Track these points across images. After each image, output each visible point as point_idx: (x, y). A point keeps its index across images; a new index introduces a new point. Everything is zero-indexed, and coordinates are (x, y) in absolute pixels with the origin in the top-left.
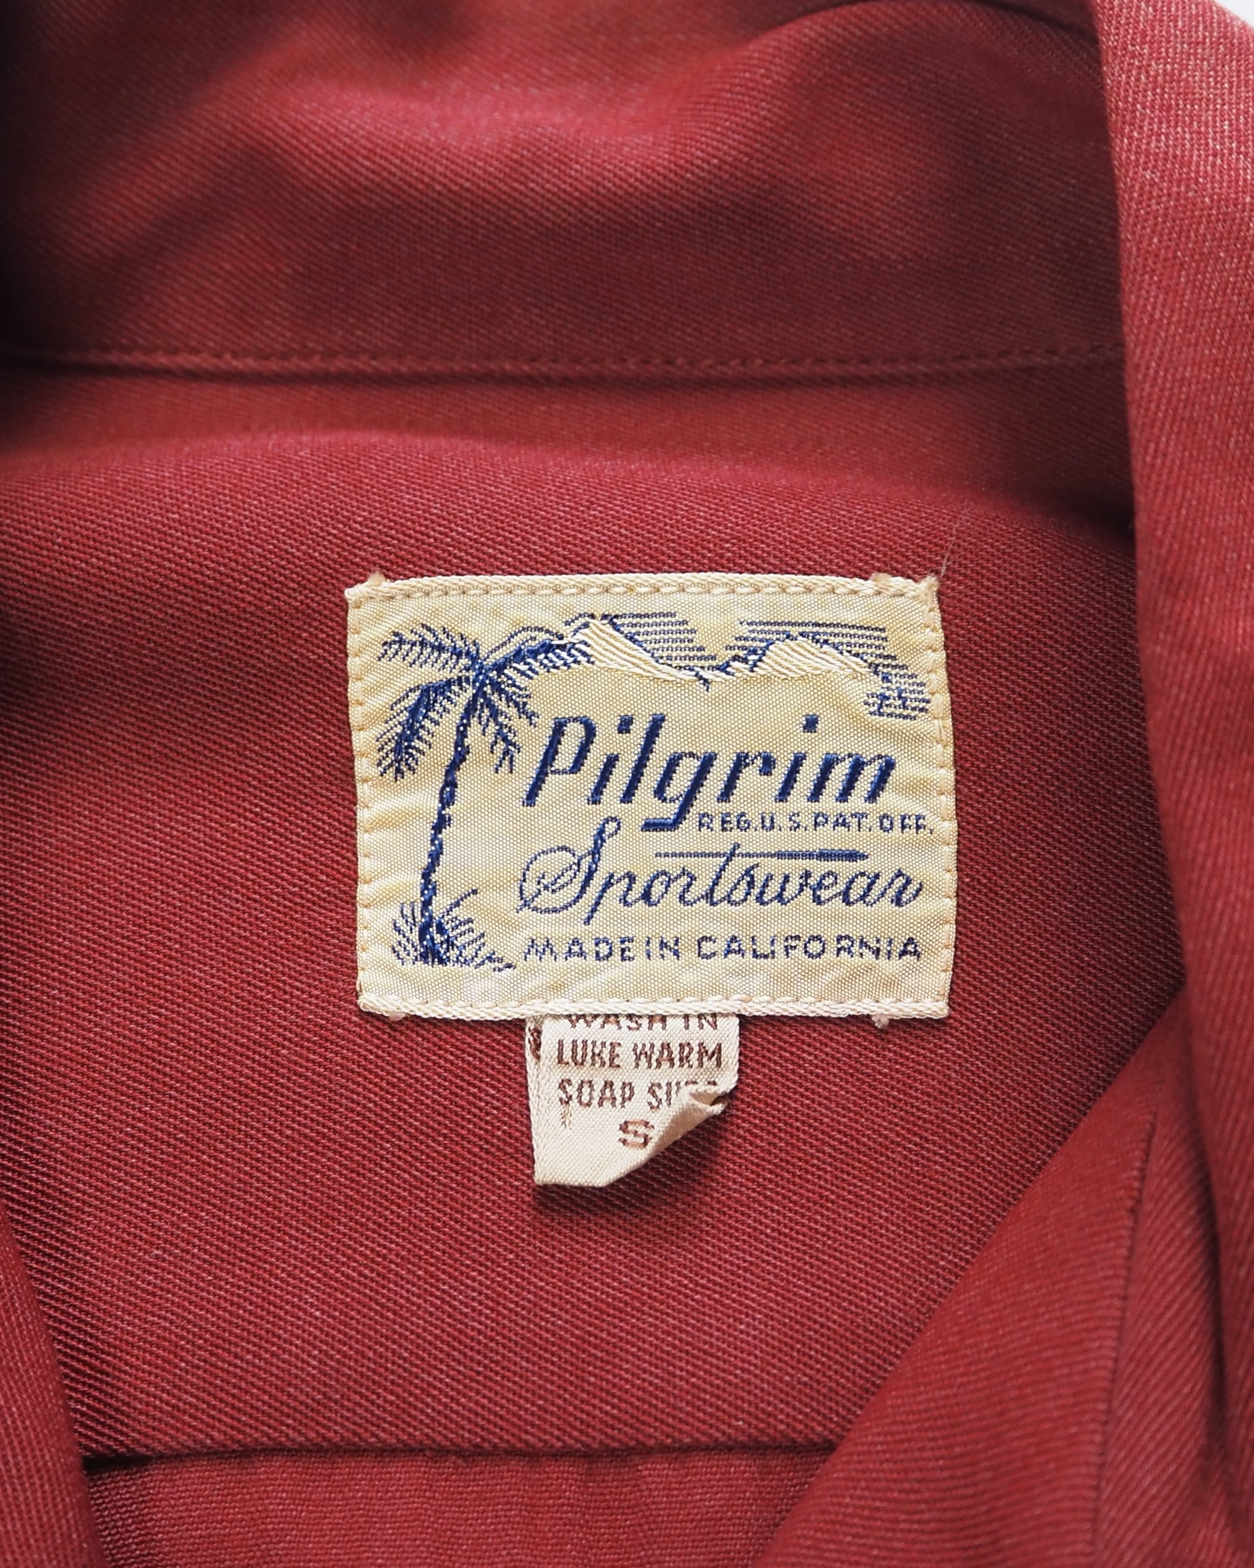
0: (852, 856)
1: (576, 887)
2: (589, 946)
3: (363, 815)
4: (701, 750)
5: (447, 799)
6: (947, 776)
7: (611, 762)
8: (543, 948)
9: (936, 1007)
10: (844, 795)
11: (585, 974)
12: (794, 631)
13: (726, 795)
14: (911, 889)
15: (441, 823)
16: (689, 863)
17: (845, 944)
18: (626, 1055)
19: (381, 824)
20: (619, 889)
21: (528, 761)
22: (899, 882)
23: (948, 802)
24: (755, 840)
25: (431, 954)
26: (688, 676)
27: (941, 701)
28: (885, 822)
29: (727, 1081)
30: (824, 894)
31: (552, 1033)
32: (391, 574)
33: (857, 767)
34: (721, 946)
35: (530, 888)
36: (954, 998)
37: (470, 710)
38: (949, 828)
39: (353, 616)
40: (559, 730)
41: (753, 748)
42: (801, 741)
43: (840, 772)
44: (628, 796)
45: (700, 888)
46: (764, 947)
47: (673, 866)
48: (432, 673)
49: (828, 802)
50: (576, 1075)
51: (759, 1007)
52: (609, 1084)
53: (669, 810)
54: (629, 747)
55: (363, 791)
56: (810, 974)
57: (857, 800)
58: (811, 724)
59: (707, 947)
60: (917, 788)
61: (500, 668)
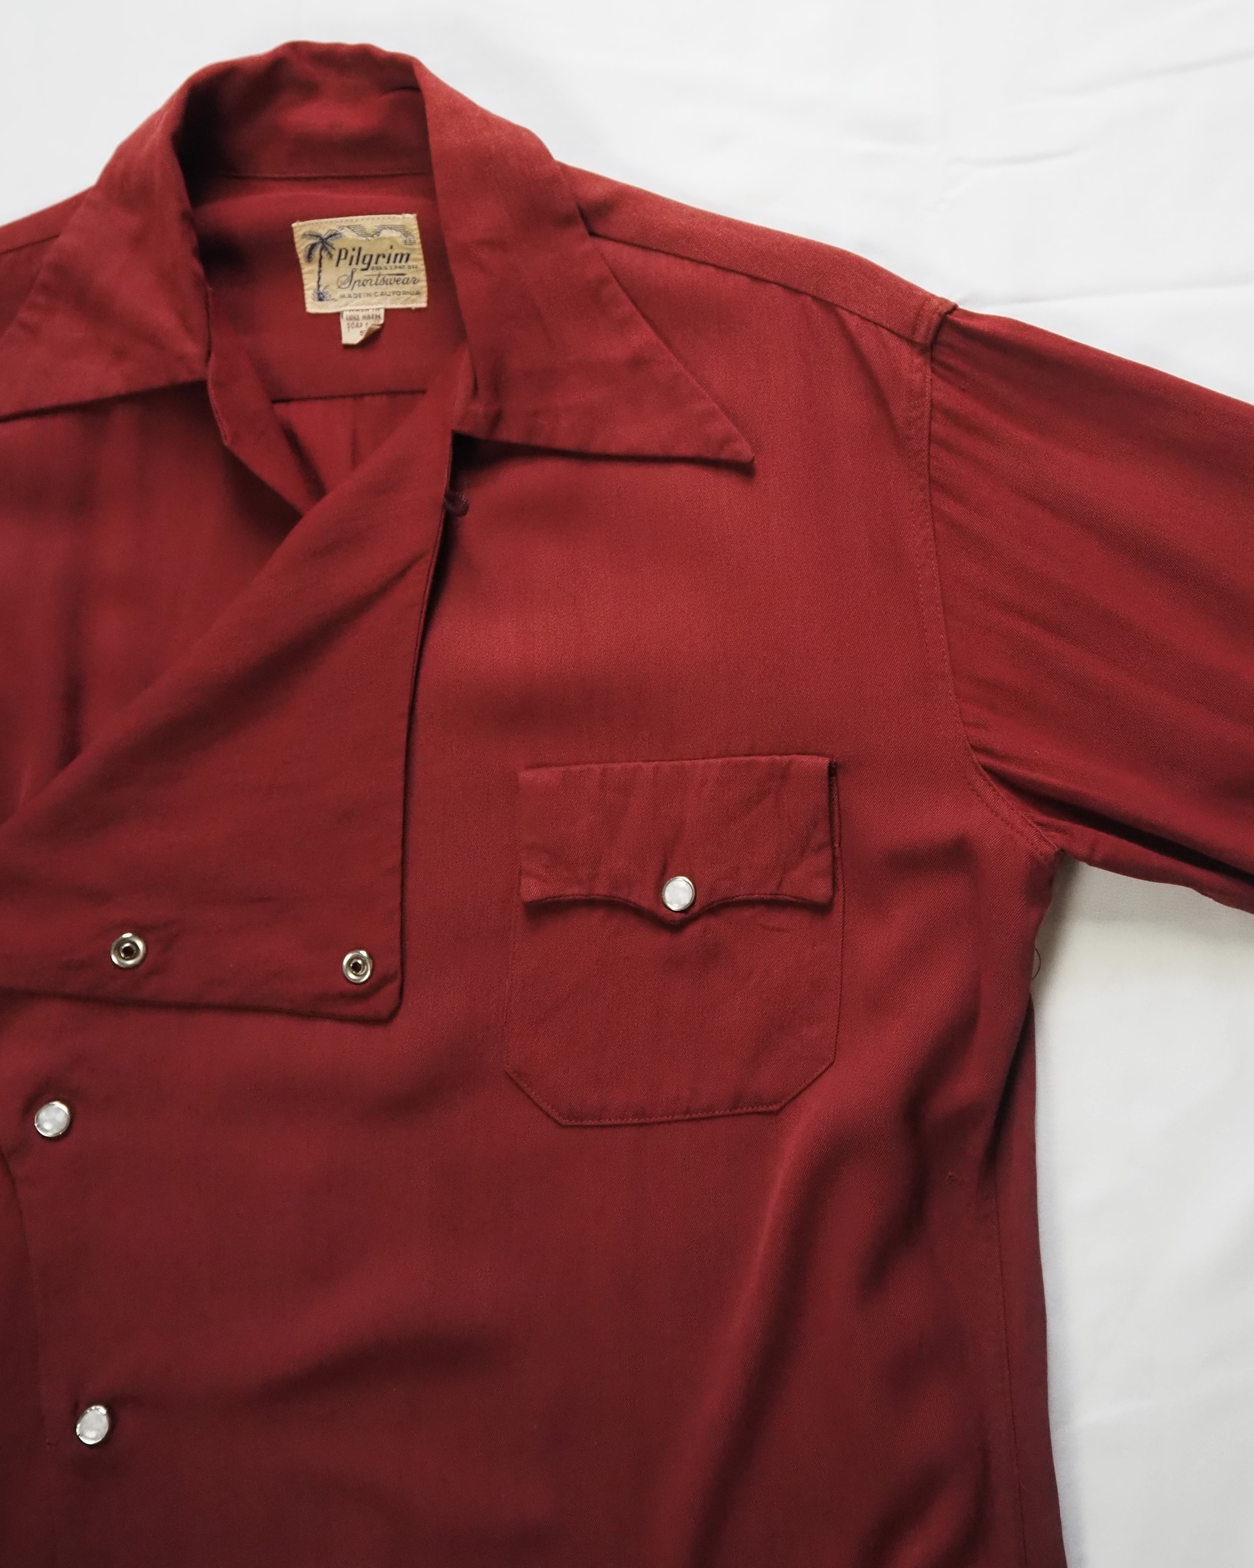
0: (403, 274)
1: (348, 284)
2: (352, 295)
3: (304, 271)
4: (371, 253)
5: (320, 266)
6: (421, 257)
7: (352, 258)
8: (343, 296)
9: (424, 305)
10: (400, 262)
11: (352, 302)
12: (386, 227)
13: (376, 263)
14: (417, 280)
15: (320, 272)
16: (371, 277)
17: (405, 293)
18: (361, 317)
19: (306, 273)
20: (357, 283)
21: (335, 257)
22: (414, 279)
23: (422, 262)
24: (384, 272)
25: (320, 300)
26: (364, 239)
27: (418, 241)
28: (409, 267)
29: (382, 321)
30: (399, 282)
31: (345, 314)
32: (302, 220)
33: (402, 256)
34: (379, 294)
35: (339, 284)
36: (429, 302)
37: (321, 249)
38: (423, 267)
39: (294, 231)
40: (340, 251)
41: (380, 253)
42: (390, 251)
43: (399, 258)
44: (357, 264)
45: (373, 283)
46: (388, 293)
47: (368, 278)
48: (312, 241)
49: (397, 264)
50: (351, 322)
51: (390, 306)
52: (358, 324)
53: (365, 266)
54: (355, 254)
55: (303, 266)
56: (399, 299)
57: (403, 263)
58: (391, 247)
59: (377, 294)
60: (415, 260)
61: (326, 239)
